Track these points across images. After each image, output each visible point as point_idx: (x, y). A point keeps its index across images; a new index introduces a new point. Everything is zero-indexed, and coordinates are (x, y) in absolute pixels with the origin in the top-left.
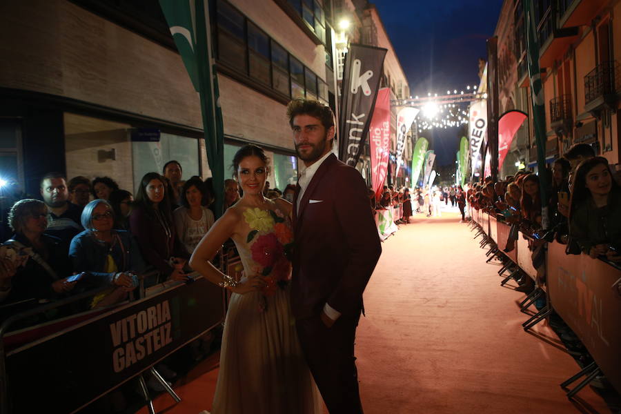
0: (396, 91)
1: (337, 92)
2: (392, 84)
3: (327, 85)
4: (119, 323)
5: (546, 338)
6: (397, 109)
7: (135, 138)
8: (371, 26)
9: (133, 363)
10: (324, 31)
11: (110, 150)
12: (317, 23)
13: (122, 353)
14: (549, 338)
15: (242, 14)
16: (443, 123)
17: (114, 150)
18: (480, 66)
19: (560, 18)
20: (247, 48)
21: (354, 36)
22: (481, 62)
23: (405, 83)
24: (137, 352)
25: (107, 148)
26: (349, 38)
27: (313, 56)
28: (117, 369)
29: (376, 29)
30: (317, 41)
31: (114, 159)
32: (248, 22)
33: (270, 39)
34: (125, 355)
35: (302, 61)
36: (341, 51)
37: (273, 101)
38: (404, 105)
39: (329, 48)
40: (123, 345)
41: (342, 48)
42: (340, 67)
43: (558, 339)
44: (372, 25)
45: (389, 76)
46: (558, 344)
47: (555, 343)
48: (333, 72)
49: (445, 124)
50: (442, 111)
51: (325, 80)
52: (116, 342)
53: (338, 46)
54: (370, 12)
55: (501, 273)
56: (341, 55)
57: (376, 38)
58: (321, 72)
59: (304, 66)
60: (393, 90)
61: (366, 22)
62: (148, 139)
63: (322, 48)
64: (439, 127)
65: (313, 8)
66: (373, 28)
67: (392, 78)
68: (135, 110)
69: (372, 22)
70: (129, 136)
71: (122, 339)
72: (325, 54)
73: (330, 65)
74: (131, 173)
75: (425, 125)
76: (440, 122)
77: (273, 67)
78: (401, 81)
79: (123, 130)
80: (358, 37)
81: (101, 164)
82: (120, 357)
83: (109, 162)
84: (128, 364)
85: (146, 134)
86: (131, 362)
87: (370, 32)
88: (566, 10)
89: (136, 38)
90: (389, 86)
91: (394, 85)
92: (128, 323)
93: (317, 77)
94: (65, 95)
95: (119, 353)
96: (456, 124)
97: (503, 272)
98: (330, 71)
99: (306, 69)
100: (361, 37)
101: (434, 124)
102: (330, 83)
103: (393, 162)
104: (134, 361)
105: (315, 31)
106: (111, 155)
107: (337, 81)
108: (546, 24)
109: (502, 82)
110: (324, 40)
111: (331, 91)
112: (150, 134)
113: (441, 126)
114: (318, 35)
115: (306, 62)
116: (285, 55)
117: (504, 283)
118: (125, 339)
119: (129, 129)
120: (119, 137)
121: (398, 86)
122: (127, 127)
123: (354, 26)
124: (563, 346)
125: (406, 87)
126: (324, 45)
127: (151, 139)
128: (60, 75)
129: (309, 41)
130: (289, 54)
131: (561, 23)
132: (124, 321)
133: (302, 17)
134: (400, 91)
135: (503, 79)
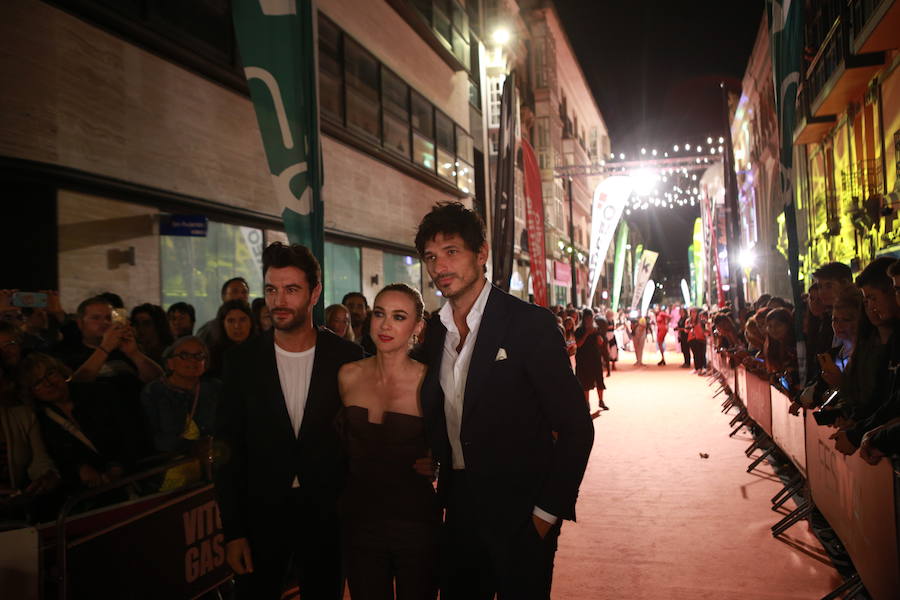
0: (588, 145)
1: (489, 150)
2: (580, 133)
3: (471, 137)
4: (194, 511)
5: (806, 548)
6: (590, 180)
7: (167, 230)
8: (545, 37)
9: (209, 570)
10: (467, 48)
11: (127, 249)
12: (456, 34)
13: (196, 556)
14: (809, 546)
15: (335, 26)
16: (666, 199)
17: (132, 249)
18: (730, 103)
19: (855, 37)
20: (344, 81)
21: (517, 54)
22: (731, 96)
23: (602, 131)
24: (214, 555)
25: (122, 246)
26: (509, 59)
27: (448, 90)
28: (190, 578)
29: (553, 41)
30: (454, 65)
31: (133, 264)
32: (346, 40)
33: (380, 64)
34: (199, 559)
35: (430, 98)
36: (494, 81)
37: (383, 166)
38: (600, 173)
39: (474, 76)
40: (197, 544)
41: (497, 76)
42: (492, 107)
43: (821, 548)
44: (548, 35)
45: (575, 119)
46: (822, 556)
47: (816, 553)
48: (481, 115)
49: (670, 200)
50: (665, 179)
51: (468, 130)
52: (190, 540)
53: (491, 73)
54: (544, 13)
55: (749, 453)
56: (495, 87)
57: (554, 56)
58: (462, 117)
59: (435, 108)
60: (582, 143)
61: (538, 30)
62: (186, 232)
63: (463, 76)
64: (660, 205)
65: (450, 10)
66: (549, 41)
67: (581, 122)
68: (166, 185)
69: (547, 28)
70: (156, 228)
71: (196, 535)
72: (468, 85)
73: (476, 104)
74: (157, 285)
75: (637, 202)
76: (662, 197)
77: (384, 111)
78: (595, 128)
79: (147, 217)
80: (523, 55)
81: (112, 273)
82: (193, 561)
83: (125, 268)
84: (203, 572)
85: (184, 224)
86: (207, 569)
87: (543, 47)
88: (863, 24)
89: (172, 71)
90: (576, 136)
91: (584, 133)
92: (205, 513)
93: (455, 125)
94: (62, 162)
95: (192, 555)
96: (689, 202)
97: (753, 451)
98: (476, 115)
99: (437, 113)
100: (529, 55)
101: (652, 201)
102: (476, 134)
103: (582, 266)
104: (211, 568)
105: (453, 50)
106: (128, 258)
107: (489, 130)
108: (833, 46)
109: (767, 133)
110: (467, 63)
111: (479, 148)
112: (192, 225)
113: (664, 204)
114: (457, 55)
115: (437, 101)
116: (404, 90)
117: (751, 467)
118: (201, 536)
119: (156, 216)
120: (141, 227)
121: (591, 136)
122: (152, 211)
123: (518, 37)
124: (827, 558)
125: (604, 137)
126: (467, 71)
127: (193, 232)
128: (54, 130)
129: (443, 64)
130: (410, 89)
131: (856, 47)
132: (201, 509)
133: (431, 26)
134: (595, 144)
135: (768, 127)
